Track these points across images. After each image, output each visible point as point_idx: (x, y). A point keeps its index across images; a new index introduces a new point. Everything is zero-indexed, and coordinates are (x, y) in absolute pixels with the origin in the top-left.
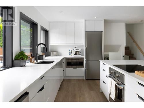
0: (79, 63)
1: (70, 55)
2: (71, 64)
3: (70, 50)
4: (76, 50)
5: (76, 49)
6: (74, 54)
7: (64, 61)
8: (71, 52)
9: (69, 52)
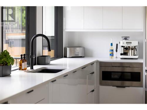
0: (130, 74)
1: (112, 55)
2: (112, 76)
3: (112, 45)
4: (126, 45)
5: (125, 41)
6: (121, 54)
7: (96, 69)
8: (114, 48)
9: (110, 48)
